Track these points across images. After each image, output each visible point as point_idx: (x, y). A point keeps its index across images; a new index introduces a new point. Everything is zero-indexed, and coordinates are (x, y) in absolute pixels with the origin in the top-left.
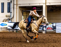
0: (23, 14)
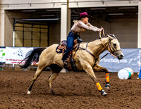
0: (14, 27)
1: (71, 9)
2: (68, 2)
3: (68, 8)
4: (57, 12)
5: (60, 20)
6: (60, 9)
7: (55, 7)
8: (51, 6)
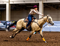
1: (11, 4)
2: (9, 2)
3: (9, 4)
4: (4, 6)
5: (6, 9)
6: (6, 4)
7: (4, 4)
8: (2, 3)
